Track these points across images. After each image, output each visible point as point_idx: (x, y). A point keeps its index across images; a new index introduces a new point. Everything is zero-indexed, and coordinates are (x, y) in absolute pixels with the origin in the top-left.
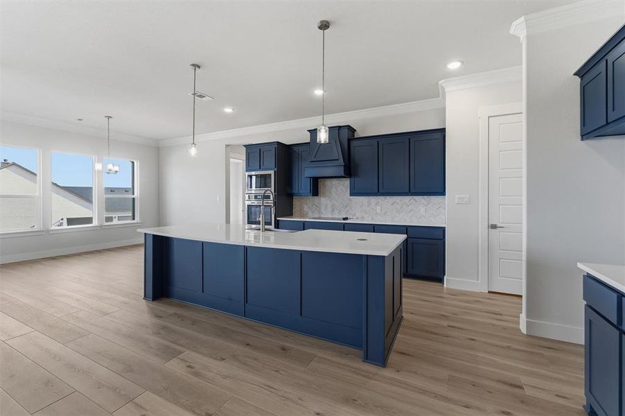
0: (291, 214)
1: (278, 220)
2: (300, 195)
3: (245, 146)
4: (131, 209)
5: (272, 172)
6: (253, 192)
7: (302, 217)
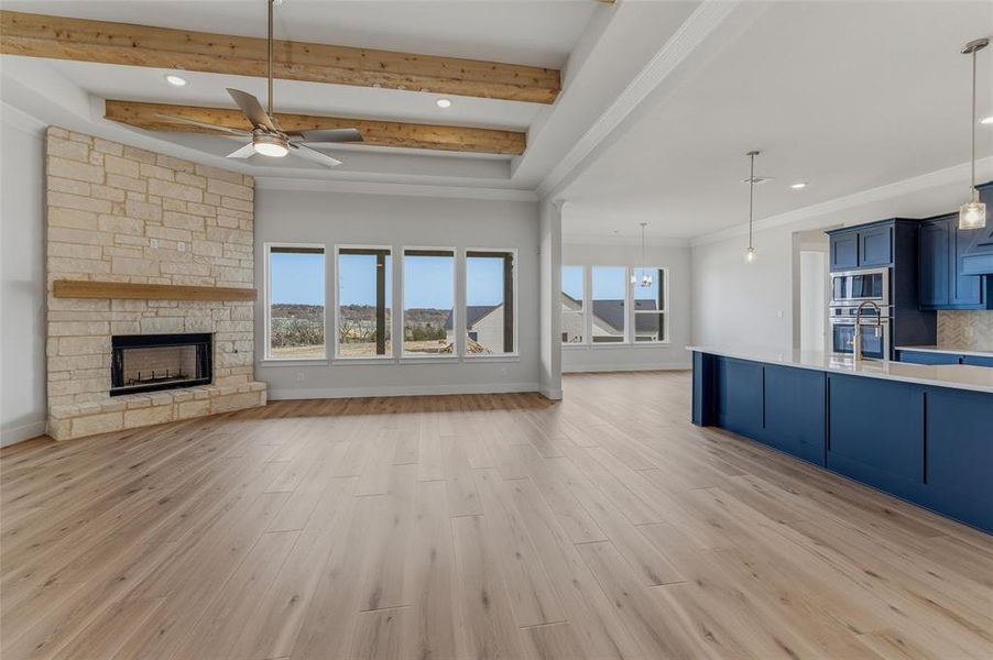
0: (932, 342)
1: (898, 352)
2: (951, 307)
3: (828, 233)
4: (658, 326)
5: (884, 271)
6: (846, 303)
7: (959, 348)
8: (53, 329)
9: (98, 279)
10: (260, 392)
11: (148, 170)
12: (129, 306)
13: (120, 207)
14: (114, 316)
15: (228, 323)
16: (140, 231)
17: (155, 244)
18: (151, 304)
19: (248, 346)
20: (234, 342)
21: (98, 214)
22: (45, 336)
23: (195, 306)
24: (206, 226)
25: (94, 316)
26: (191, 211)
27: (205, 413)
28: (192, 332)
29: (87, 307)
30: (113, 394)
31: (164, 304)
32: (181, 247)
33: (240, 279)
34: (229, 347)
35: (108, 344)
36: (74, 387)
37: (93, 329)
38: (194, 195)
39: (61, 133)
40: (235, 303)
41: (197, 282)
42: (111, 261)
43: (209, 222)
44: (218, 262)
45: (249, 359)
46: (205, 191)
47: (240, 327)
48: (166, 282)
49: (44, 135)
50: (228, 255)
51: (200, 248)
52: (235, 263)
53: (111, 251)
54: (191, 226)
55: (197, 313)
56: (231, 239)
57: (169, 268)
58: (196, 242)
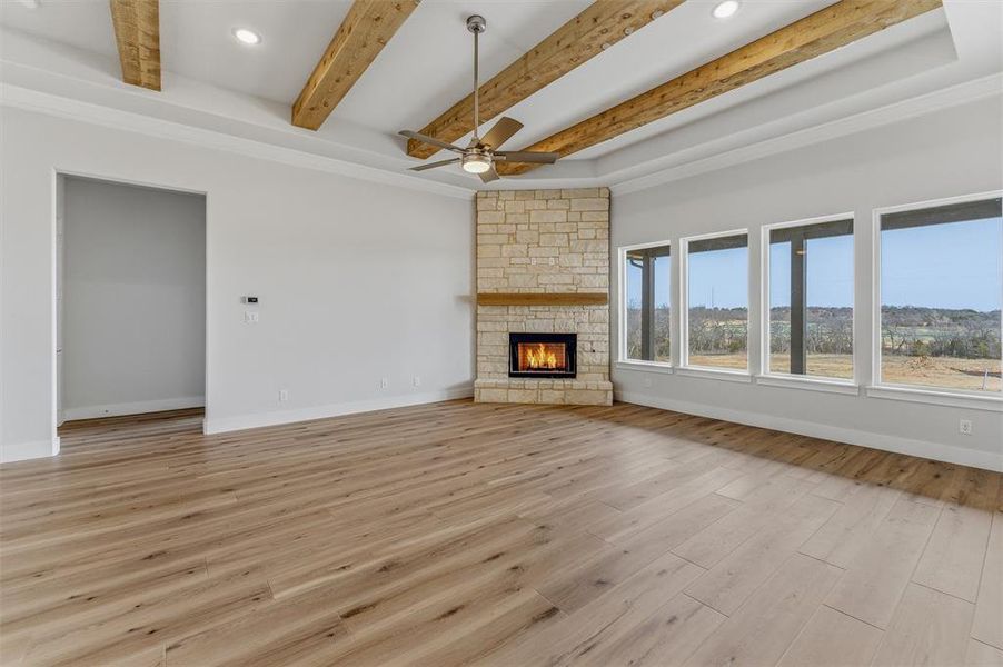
8: (480, 326)
9: (501, 291)
10: (607, 391)
11: (529, 205)
12: (518, 310)
13: (513, 237)
14: (511, 318)
15: (587, 325)
16: (525, 252)
17: (534, 262)
18: (532, 309)
19: (604, 347)
20: (592, 343)
21: (501, 245)
22: (476, 331)
23: (561, 310)
24: (569, 240)
25: (499, 318)
26: (558, 231)
27: (559, 402)
28: (560, 332)
29: (496, 311)
30: (511, 375)
31: (540, 308)
32: (552, 261)
33: (597, 285)
34: (588, 346)
35: (506, 338)
36: (489, 367)
37: (498, 327)
38: (560, 216)
39: (484, 195)
40: (593, 307)
41: (563, 290)
42: (508, 278)
43: (573, 236)
44: (578, 270)
45: (605, 359)
46: (568, 211)
47: (597, 329)
48: (542, 291)
49: (476, 197)
50: (587, 263)
51: (565, 260)
52: (593, 270)
53: (508, 270)
54: (558, 243)
55: (563, 316)
56: (590, 248)
57: (543, 280)
58: (562, 256)
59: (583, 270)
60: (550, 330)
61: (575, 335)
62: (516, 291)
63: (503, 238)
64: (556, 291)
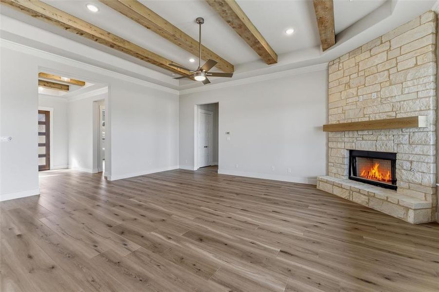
8: (330, 145)
9: (341, 122)
13: (348, 85)
14: (346, 140)
15: (406, 147)
16: (356, 93)
17: (361, 99)
18: (360, 133)
20: (411, 162)
22: (328, 148)
28: (382, 151)
32: (375, 96)
34: (407, 165)
39: (332, 63)
41: (384, 117)
42: (345, 113)
44: (398, 99)
48: (367, 119)
50: (406, 91)
51: (385, 93)
52: (414, 96)
53: (345, 108)
54: (380, 79)
55: (384, 138)
56: (409, 77)
57: (368, 111)
58: (383, 89)
59: (403, 97)
60: (373, 149)
61: (396, 154)
62: (349, 121)
63: (342, 87)
64: (378, 118)
